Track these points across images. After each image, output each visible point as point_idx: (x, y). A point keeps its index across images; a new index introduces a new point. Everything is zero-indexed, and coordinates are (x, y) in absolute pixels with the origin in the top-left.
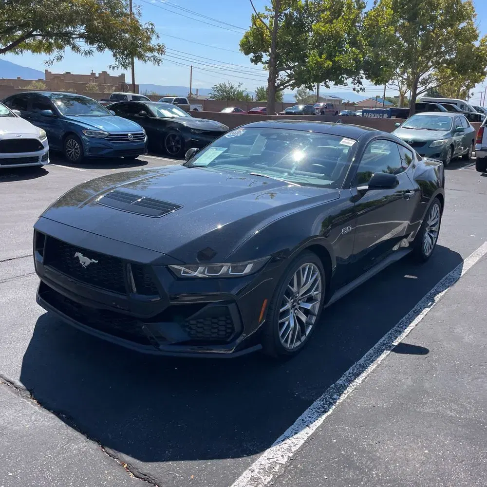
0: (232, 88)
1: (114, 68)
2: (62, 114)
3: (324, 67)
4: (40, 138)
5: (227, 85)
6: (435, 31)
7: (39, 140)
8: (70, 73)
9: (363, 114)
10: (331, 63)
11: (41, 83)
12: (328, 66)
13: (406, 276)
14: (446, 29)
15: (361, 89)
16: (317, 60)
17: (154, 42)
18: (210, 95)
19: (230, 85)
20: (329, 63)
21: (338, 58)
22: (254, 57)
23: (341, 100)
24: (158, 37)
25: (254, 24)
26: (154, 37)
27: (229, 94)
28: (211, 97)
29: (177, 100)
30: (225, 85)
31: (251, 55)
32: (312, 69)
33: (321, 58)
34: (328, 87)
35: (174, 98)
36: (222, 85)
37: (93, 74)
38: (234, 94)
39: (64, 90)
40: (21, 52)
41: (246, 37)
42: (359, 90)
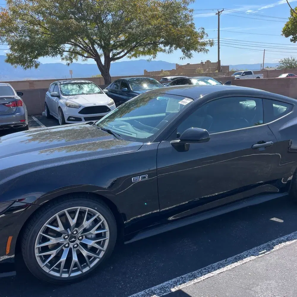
0: (294, 60)
1: (183, 59)
2: (131, 89)
4: (109, 105)
5: (290, 59)
7: (108, 106)
8: (189, 64)
11: (167, 72)
13: (274, 219)
17: (205, 39)
18: (277, 67)
19: (293, 58)
22: (293, 38)
24: (207, 35)
25: (292, 15)
26: (205, 36)
27: (291, 64)
28: (278, 68)
29: (245, 72)
30: (289, 59)
31: (291, 37)
35: (243, 72)
36: (286, 59)
37: (202, 63)
38: (295, 64)
39: (177, 74)
40: (139, 56)
41: (287, 25)
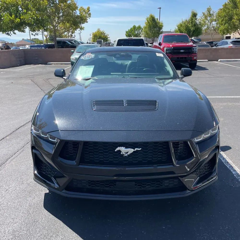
3: (16, 22)
6: (60, 4)
9: (31, 48)
10: (19, 20)
12: (18, 21)
14: (63, 3)
15: (36, 34)
16: (10, 18)
20: (18, 20)
21: (23, 17)
23: (6, 42)
32: (8, 23)
33: (11, 17)
34: (15, 33)
42: (35, 34)
